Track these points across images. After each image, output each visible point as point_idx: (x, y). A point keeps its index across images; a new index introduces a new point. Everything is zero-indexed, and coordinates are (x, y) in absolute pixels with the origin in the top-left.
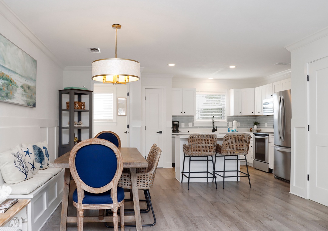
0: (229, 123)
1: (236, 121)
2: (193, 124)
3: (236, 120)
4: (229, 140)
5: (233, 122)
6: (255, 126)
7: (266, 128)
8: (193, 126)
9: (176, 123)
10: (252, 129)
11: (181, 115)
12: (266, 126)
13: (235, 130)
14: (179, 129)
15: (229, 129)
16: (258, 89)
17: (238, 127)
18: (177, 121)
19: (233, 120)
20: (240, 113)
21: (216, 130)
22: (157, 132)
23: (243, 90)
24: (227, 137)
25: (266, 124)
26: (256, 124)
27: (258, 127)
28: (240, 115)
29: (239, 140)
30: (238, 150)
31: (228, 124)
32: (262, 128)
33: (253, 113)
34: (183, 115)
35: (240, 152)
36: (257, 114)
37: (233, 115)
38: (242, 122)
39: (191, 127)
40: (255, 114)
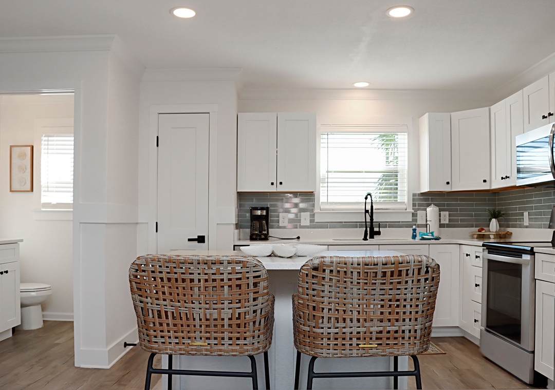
0: (418, 212)
1: (437, 209)
3: (436, 205)
5: (428, 209)
6: (494, 220)
7: (527, 227)
8: (312, 221)
9: (259, 213)
10: (483, 229)
12: (526, 223)
13: (432, 233)
14: (272, 232)
15: (414, 230)
16: (500, 109)
17: (441, 226)
18: (262, 209)
19: (429, 205)
20: (448, 183)
21: (379, 233)
22: (190, 240)
23: (456, 115)
25: (526, 214)
26: (496, 215)
27: (500, 226)
28: (447, 189)
30: (374, 335)
31: (414, 215)
32: (514, 226)
33: (485, 181)
34: (278, 190)
36: (497, 184)
37: (425, 189)
38: (456, 210)
39: (308, 224)
40: (490, 186)
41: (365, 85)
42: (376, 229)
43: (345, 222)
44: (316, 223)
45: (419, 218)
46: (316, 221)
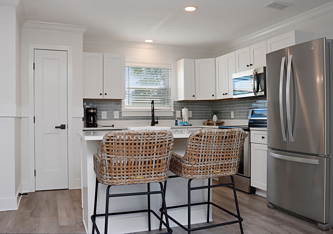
0: (177, 111)
1: (187, 109)
2: (121, 113)
3: (187, 107)
4: (202, 145)
5: (183, 110)
6: (215, 116)
7: (233, 119)
8: (120, 116)
9: (92, 111)
10: (210, 120)
11: (101, 97)
12: (232, 117)
13: (186, 122)
14: (98, 122)
15: (176, 121)
16: (221, 59)
17: (189, 119)
18: (94, 109)
19: (183, 108)
20: (194, 96)
21: (157, 123)
22: (56, 127)
23: (198, 61)
24: (197, 138)
25: (232, 112)
26: (216, 113)
27: (218, 119)
28: (193, 99)
29: (223, 143)
30: (220, 166)
31: (175, 113)
32: (224, 119)
33: (213, 95)
34: (104, 98)
35: (223, 169)
36: (220, 97)
37: (182, 99)
38: (195, 110)
39: (118, 117)
40: (216, 98)
41: (151, 41)
42: (156, 121)
43: (138, 117)
44: (123, 117)
45: (177, 114)
46: (122, 116)
